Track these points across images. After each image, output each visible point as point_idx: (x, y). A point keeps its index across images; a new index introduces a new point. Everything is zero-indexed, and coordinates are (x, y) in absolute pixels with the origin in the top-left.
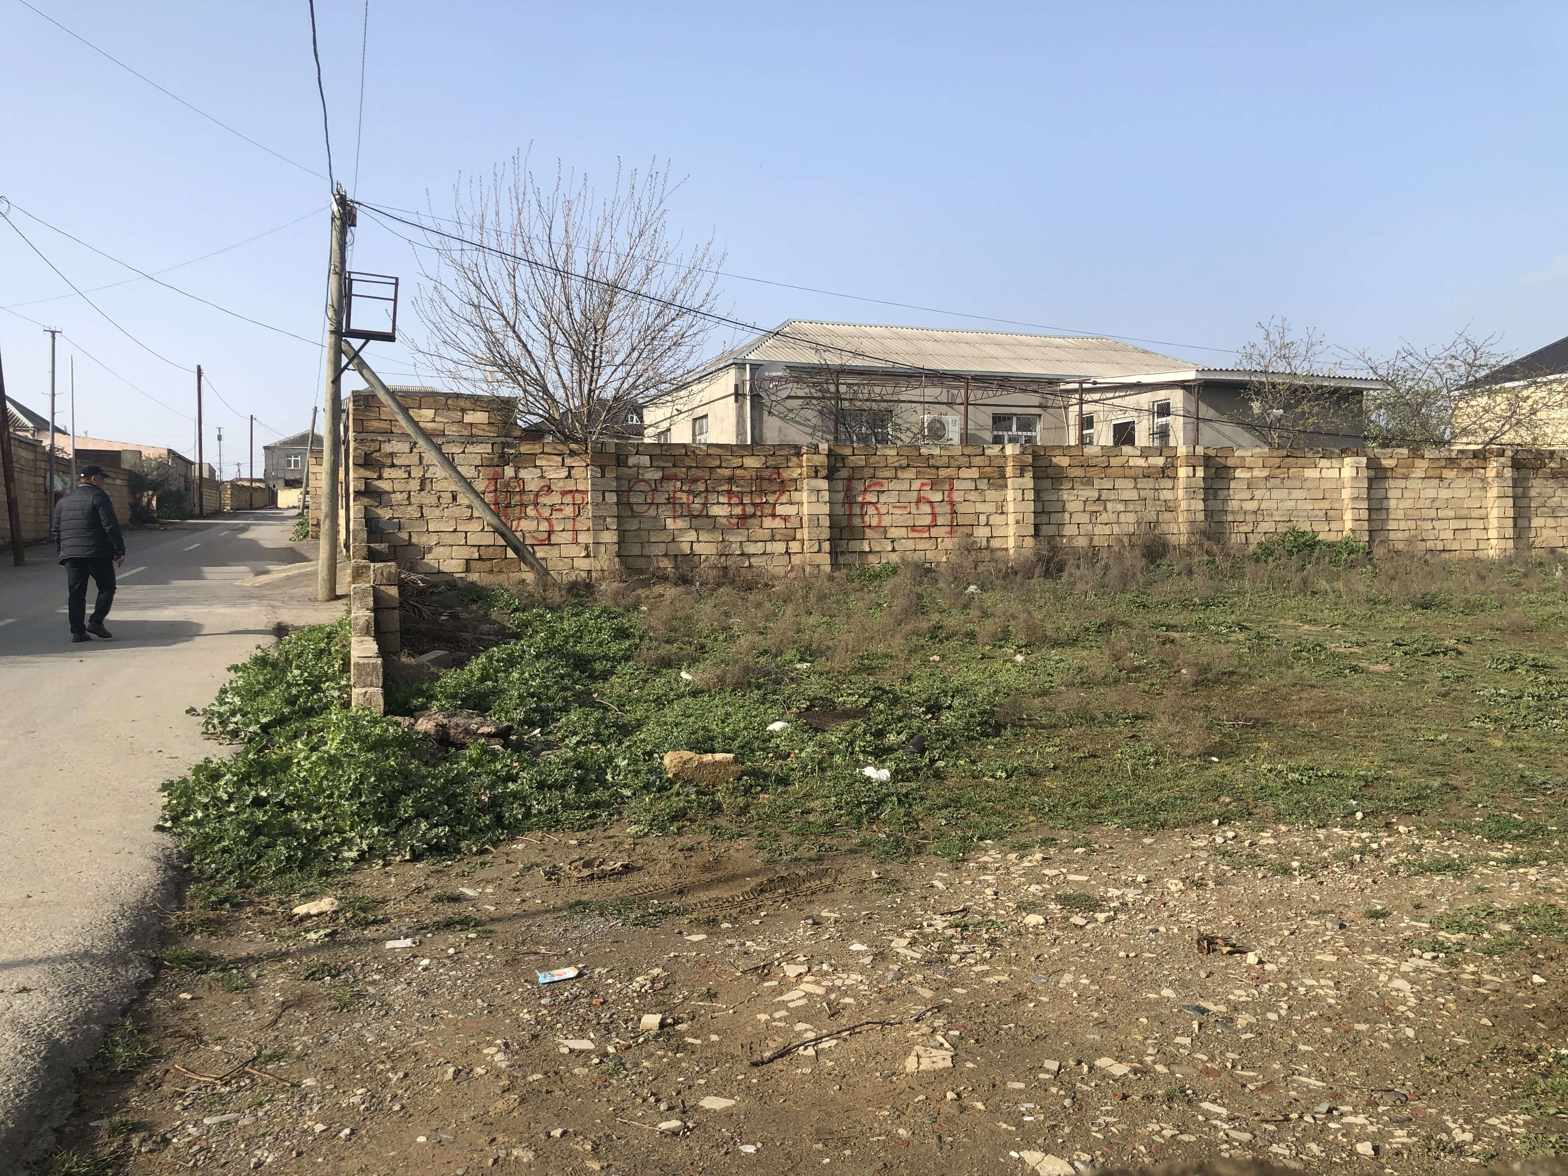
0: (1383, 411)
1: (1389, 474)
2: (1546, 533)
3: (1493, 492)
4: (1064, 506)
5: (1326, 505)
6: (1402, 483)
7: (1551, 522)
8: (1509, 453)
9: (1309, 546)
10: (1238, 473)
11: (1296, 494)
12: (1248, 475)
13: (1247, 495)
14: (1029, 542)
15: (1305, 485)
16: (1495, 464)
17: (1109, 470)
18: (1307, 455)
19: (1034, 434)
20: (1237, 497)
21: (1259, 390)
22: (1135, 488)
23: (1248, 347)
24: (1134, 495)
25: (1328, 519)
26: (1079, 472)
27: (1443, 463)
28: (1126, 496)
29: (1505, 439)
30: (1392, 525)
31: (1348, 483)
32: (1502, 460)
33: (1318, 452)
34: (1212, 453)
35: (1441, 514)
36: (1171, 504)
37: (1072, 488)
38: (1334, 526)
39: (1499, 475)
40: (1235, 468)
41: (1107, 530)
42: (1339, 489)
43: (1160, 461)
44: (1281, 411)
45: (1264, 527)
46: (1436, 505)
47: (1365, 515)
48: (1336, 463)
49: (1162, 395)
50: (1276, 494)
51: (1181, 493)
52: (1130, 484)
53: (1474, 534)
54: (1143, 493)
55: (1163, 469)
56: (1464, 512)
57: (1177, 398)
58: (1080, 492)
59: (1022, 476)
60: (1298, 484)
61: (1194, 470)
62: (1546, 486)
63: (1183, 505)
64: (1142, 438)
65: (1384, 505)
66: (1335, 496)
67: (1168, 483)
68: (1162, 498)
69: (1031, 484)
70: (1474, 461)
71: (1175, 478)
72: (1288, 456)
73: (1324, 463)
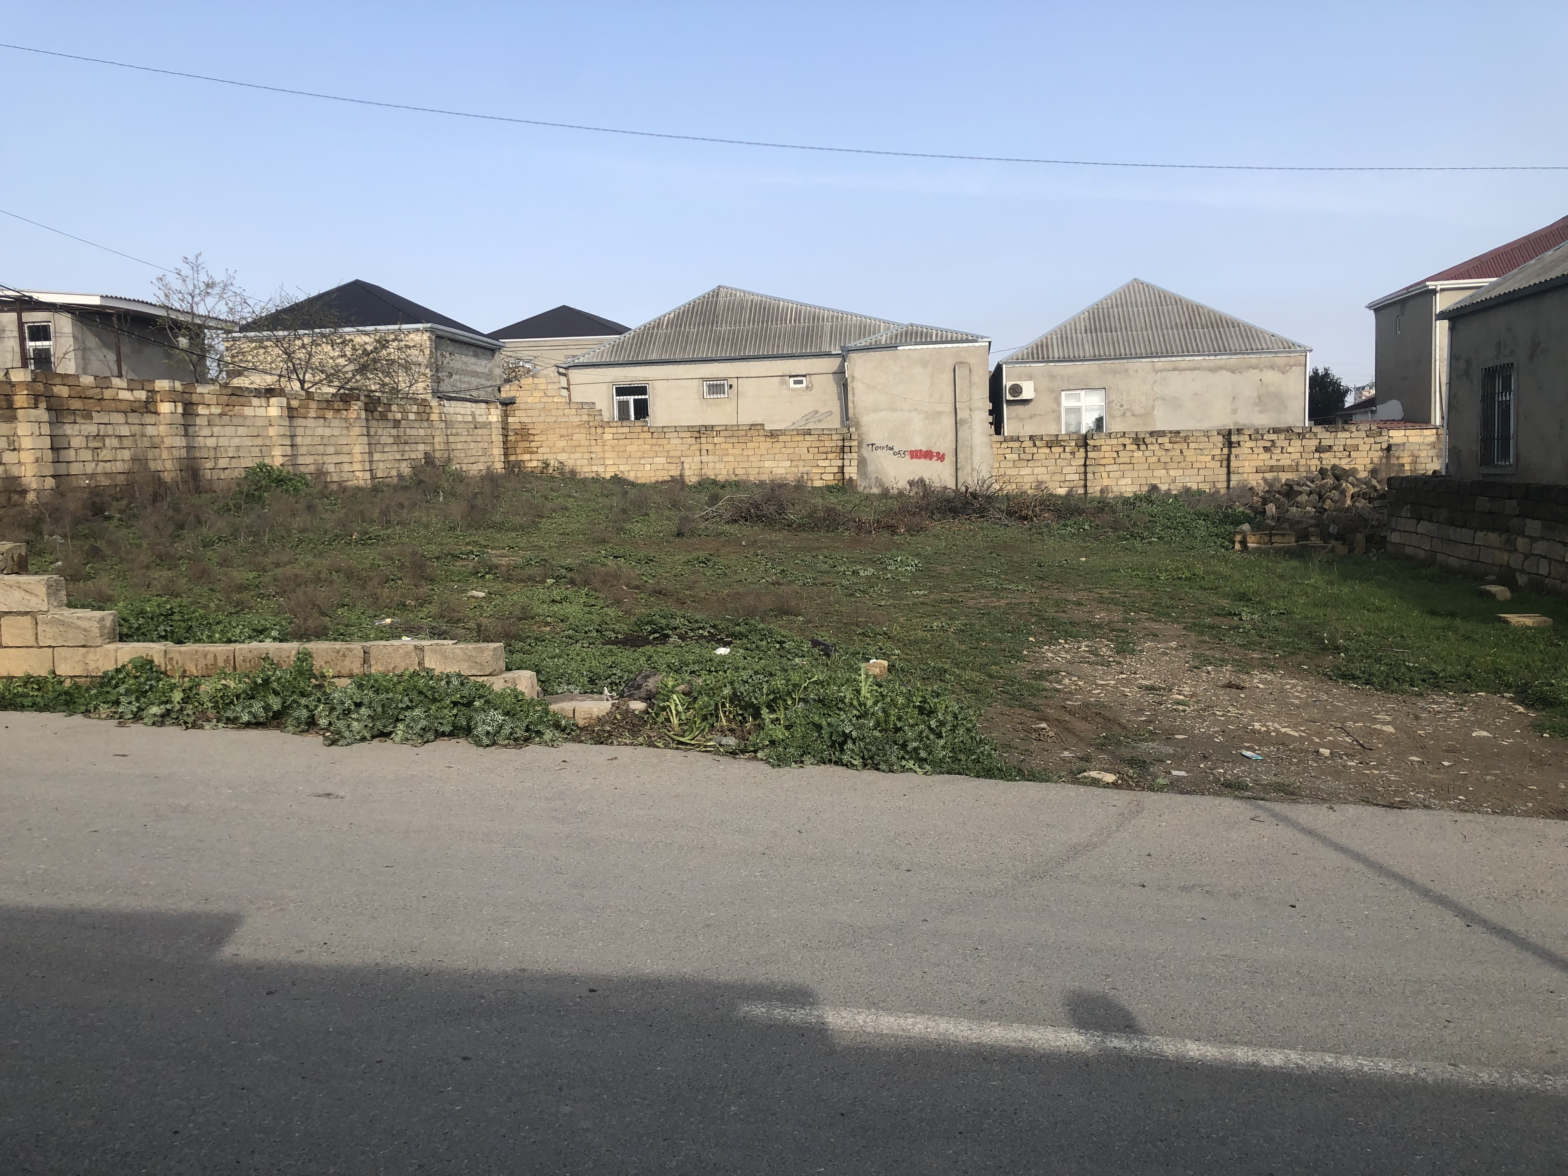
1: (295, 414)
2: (382, 466)
3: (356, 431)
4: (69, 442)
6: (304, 422)
7: (382, 456)
8: (362, 398)
10: (201, 410)
12: (207, 412)
14: (50, 483)
15: (247, 422)
16: (355, 407)
17: (103, 403)
18: (246, 394)
20: (201, 433)
22: (127, 423)
24: (126, 430)
25: (262, 455)
28: (120, 430)
30: (300, 460)
31: (275, 422)
32: (359, 403)
34: (181, 388)
35: (327, 450)
37: (75, 423)
38: (267, 461)
39: (358, 417)
40: (199, 404)
41: (108, 468)
42: (269, 427)
43: (143, 395)
45: (222, 463)
46: (324, 442)
48: (264, 402)
49: (38, 316)
50: (228, 431)
51: (164, 429)
53: (347, 467)
54: (133, 429)
55: (146, 403)
56: (339, 449)
59: (35, 407)
61: (175, 406)
62: (378, 427)
63: (168, 441)
65: (297, 443)
66: (265, 433)
67: (149, 419)
68: (148, 433)
69: (46, 417)
70: (341, 404)
71: (157, 413)
72: (232, 394)
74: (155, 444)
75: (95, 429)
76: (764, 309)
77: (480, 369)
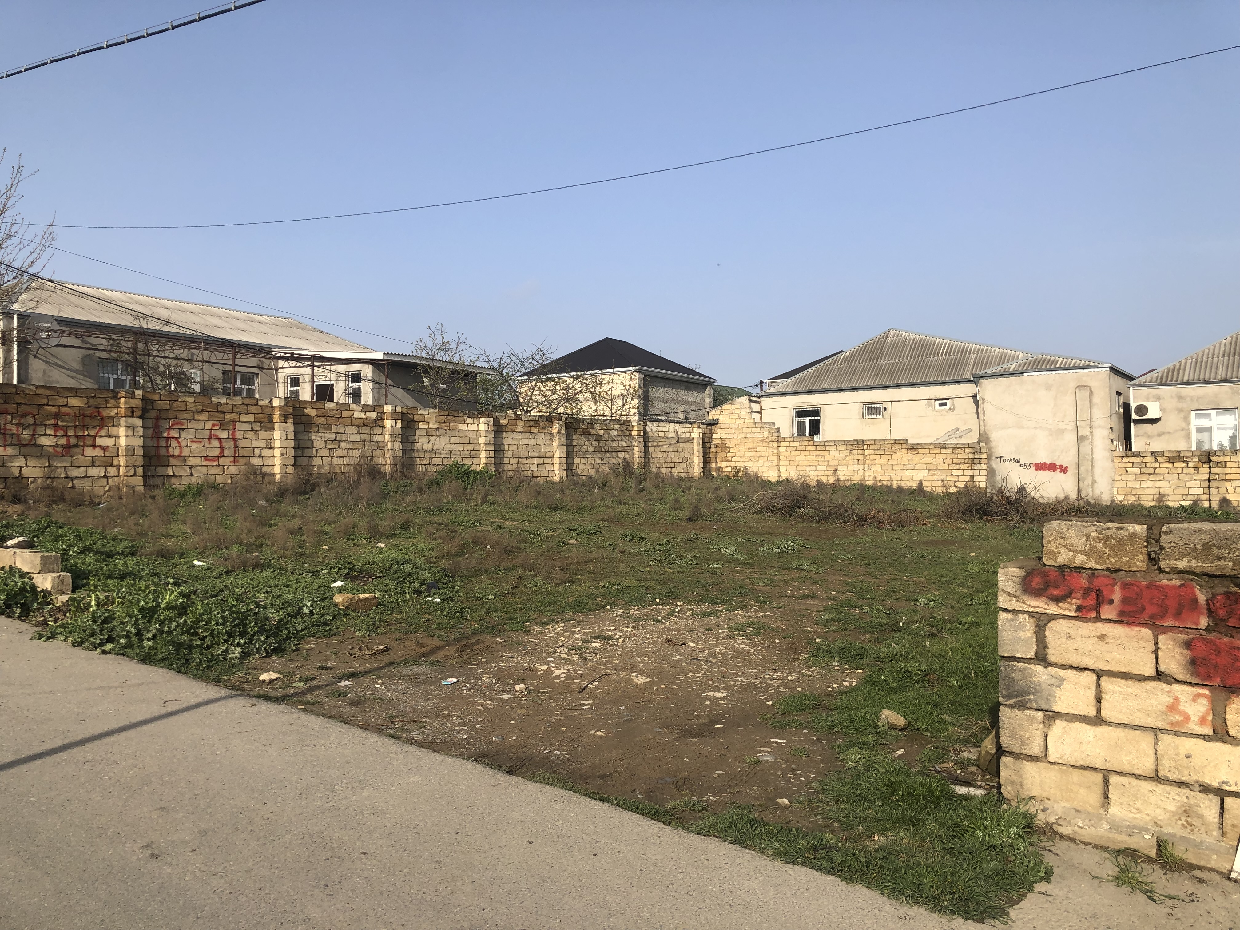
1: (504, 429)
2: (581, 467)
3: (556, 442)
4: (312, 444)
5: (470, 447)
6: (510, 435)
7: (583, 461)
8: (564, 419)
9: (467, 473)
10: (421, 425)
11: (453, 440)
12: (426, 427)
13: (425, 440)
14: (290, 470)
15: (460, 434)
16: (557, 425)
17: (342, 420)
18: (461, 415)
19: (254, 387)
20: (420, 441)
21: (426, 370)
22: (359, 433)
23: (419, 341)
24: (357, 438)
25: (472, 457)
26: (321, 420)
27: (531, 424)
28: (352, 438)
29: (561, 410)
30: (506, 461)
31: (483, 434)
32: (561, 423)
33: (466, 414)
34: (405, 411)
35: (531, 454)
36: (381, 445)
37: (318, 432)
38: (475, 461)
39: (559, 432)
40: (419, 422)
41: (341, 462)
42: (477, 438)
43: (373, 415)
44: (445, 386)
45: (437, 461)
46: (528, 449)
47: (492, 454)
48: (476, 421)
49: (355, 367)
50: (442, 439)
51: (387, 437)
52: (354, 430)
53: (548, 467)
54: (364, 437)
55: (376, 420)
56: (542, 454)
57: (367, 370)
58: (323, 435)
59: (286, 422)
60: (454, 433)
61: (396, 422)
62: (580, 439)
63: (389, 445)
64: (339, 395)
65: (502, 449)
66: (475, 442)
67: (378, 430)
68: (375, 440)
69: (291, 428)
70: (546, 423)
71: (383, 427)
72: (449, 415)
73: (469, 421)
74: (380, 447)
75: (333, 436)
76: (923, 345)
77: (691, 399)
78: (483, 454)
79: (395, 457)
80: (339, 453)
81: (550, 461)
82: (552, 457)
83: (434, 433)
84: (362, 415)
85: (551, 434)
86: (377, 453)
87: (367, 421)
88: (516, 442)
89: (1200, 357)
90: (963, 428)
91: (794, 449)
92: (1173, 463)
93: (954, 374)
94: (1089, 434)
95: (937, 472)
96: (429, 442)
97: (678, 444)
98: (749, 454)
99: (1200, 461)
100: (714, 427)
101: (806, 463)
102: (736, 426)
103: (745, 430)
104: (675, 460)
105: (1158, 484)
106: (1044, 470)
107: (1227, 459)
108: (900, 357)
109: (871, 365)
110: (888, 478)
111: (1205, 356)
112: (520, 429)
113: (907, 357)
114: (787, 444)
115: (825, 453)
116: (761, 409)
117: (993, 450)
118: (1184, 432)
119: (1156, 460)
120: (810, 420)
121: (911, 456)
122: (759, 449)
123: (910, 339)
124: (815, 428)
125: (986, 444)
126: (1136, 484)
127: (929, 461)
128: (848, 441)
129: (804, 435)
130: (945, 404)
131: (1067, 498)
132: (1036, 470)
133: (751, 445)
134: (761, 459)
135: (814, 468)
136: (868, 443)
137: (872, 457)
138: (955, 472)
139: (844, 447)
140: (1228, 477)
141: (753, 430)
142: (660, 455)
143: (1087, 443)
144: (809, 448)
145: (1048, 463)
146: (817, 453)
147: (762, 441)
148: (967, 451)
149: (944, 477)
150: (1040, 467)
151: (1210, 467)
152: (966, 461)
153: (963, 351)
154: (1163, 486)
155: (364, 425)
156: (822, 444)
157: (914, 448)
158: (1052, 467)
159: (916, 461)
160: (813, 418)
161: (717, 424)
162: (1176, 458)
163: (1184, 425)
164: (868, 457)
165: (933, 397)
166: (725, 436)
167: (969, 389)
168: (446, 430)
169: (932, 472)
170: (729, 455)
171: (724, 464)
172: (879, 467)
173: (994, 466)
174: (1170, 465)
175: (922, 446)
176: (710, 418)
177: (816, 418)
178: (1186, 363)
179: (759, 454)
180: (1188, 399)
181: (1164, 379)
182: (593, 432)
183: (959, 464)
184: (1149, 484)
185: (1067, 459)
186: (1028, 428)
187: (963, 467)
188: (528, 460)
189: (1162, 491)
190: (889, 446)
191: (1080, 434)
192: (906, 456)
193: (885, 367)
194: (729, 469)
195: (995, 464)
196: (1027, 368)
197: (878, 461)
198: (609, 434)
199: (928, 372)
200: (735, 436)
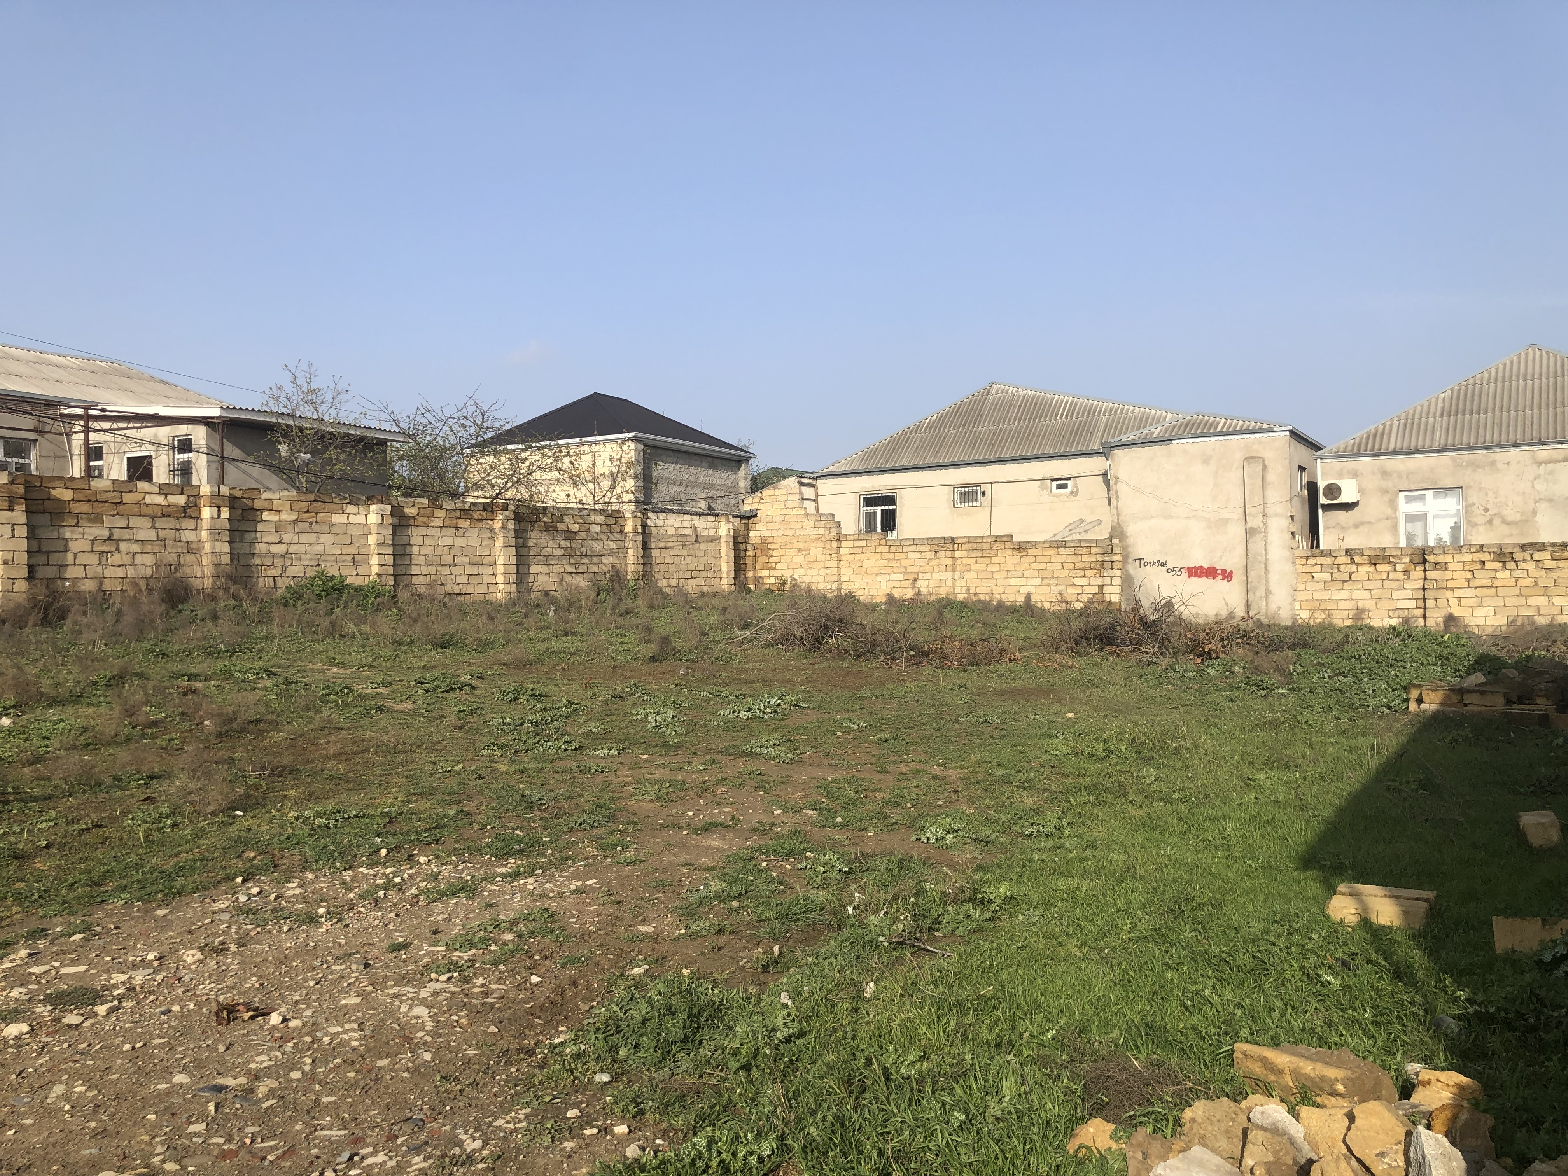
0: (405, 462)
1: (411, 522)
2: (542, 578)
3: (500, 542)
4: (66, 546)
5: (353, 550)
6: (423, 531)
7: (545, 569)
8: (512, 507)
9: (338, 590)
10: (266, 516)
11: (324, 538)
12: (276, 518)
13: (275, 538)
14: (21, 586)
15: (335, 530)
16: (501, 517)
17: (121, 508)
18: (335, 501)
19: (27, 461)
20: (264, 540)
21: (286, 433)
22: (153, 527)
23: (275, 389)
24: (151, 535)
25: (355, 564)
26: (85, 508)
27: (458, 514)
28: (142, 535)
29: (509, 494)
30: (415, 570)
31: (374, 530)
32: (506, 513)
33: (345, 498)
34: (238, 494)
35: (458, 560)
36: (194, 546)
37: (77, 525)
38: (362, 570)
39: (504, 527)
40: (262, 511)
41: (120, 572)
42: (366, 535)
43: (181, 500)
44: (309, 456)
45: (293, 571)
46: (453, 552)
47: (390, 560)
48: (362, 509)
49: (183, 430)
50: (304, 538)
51: (204, 534)
52: (146, 522)
53: (486, 579)
54: (162, 534)
55: (185, 508)
56: (476, 559)
57: (200, 435)
58: (87, 530)
59: (11, 509)
60: (326, 528)
61: (219, 511)
62: (541, 538)
63: (207, 547)
64: (161, 473)
65: (407, 551)
66: (362, 541)
67: (190, 524)
68: (184, 539)
69: (23, 519)
70: (484, 513)
71: (198, 518)
72: (316, 501)
73: (351, 509)
74: (193, 550)
75: (106, 533)
76: (1036, 404)
77: (717, 481)
78: (374, 561)
79: (218, 565)
80: (116, 559)
81: (489, 570)
82: (493, 565)
83: (290, 528)
84: (160, 500)
85: (492, 530)
86: (190, 558)
87: (170, 509)
88: (433, 543)
89: (1410, 417)
90: (1089, 519)
91: (860, 550)
92: (1375, 565)
93: (1078, 444)
94: (1261, 525)
95: (1054, 581)
96: (280, 542)
97: (697, 545)
98: (800, 558)
99: (1411, 562)
100: (751, 521)
101: (876, 570)
102: (781, 518)
103: (793, 525)
104: (691, 567)
105: (1356, 595)
106: (1200, 577)
107: (1449, 558)
108: (1004, 421)
109: (966, 433)
110: (987, 590)
111: (1417, 416)
112: (438, 522)
113: (1015, 421)
114: (851, 544)
115: (903, 556)
116: (817, 495)
117: (1130, 549)
118: (1389, 522)
119: (1353, 562)
120: (882, 510)
121: (1017, 559)
122: (812, 551)
123: (1019, 397)
124: (889, 522)
125: (1120, 541)
126: (1326, 596)
127: (1042, 566)
128: (932, 539)
129: (875, 530)
130: (1064, 486)
131: (1231, 616)
132: (1189, 576)
133: (801, 546)
134: (815, 565)
135: (887, 577)
136: (959, 541)
137: (965, 561)
138: (1078, 581)
139: (928, 548)
140: (1450, 584)
141: (805, 524)
142: (668, 560)
143: (1259, 537)
144: (879, 549)
145: (1206, 566)
146: (891, 556)
147: (817, 540)
148: (1094, 550)
149: (1063, 588)
150: (1195, 572)
151: (1425, 570)
152: (1093, 565)
153: (1091, 411)
154: (1363, 598)
155: (164, 516)
156: (898, 543)
157: (1022, 548)
158: (1211, 573)
159: (1024, 567)
160: (887, 508)
161: (756, 516)
162: (1379, 558)
163: (1389, 511)
164: (959, 561)
165: (1049, 476)
166: (766, 534)
167: (1096, 464)
168: (312, 523)
169: (1046, 581)
170: (772, 560)
171: (765, 573)
172: (973, 575)
173: (1132, 572)
174: (1372, 568)
175: (1033, 545)
176: (746, 508)
177: (891, 507)
178: (1391, 426)
179: (812, 558)
180: (1395, 475)
181: (1363, 447)
182: (561, 527)
183: (1084, 569)
184: (1344, 595)
185: (1232, 561)
186: (1178, 517)
187: (1089, 573)
188: (453, 569)
189: (1360, 605)
190: (987, 546)
191: (1249, 525)
192: (1012, 560)
193: (984, 436)
194: (772, 580)
195: (1132, 569)
196: (1176, 435)
197: (973, 567)
198: (588, 531)
199: (1042, 442)
200: (780, 533)
